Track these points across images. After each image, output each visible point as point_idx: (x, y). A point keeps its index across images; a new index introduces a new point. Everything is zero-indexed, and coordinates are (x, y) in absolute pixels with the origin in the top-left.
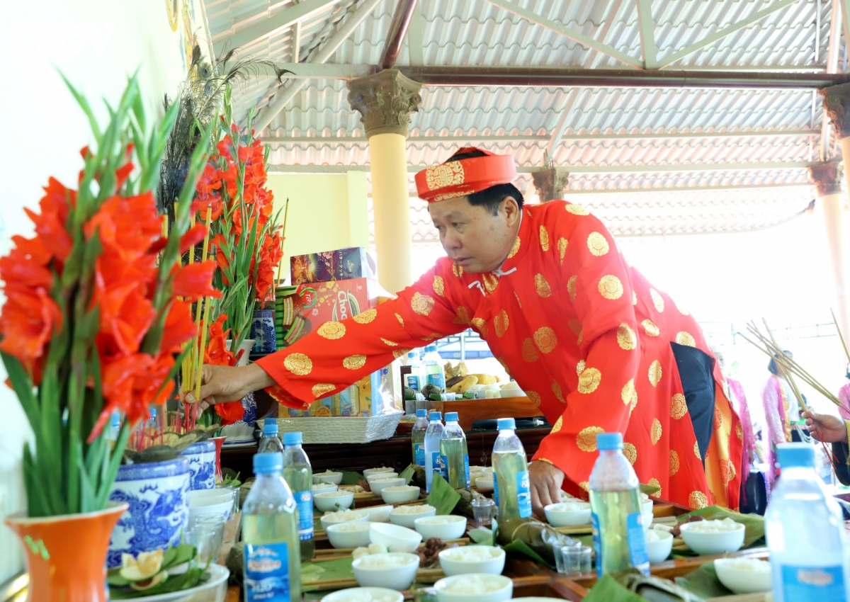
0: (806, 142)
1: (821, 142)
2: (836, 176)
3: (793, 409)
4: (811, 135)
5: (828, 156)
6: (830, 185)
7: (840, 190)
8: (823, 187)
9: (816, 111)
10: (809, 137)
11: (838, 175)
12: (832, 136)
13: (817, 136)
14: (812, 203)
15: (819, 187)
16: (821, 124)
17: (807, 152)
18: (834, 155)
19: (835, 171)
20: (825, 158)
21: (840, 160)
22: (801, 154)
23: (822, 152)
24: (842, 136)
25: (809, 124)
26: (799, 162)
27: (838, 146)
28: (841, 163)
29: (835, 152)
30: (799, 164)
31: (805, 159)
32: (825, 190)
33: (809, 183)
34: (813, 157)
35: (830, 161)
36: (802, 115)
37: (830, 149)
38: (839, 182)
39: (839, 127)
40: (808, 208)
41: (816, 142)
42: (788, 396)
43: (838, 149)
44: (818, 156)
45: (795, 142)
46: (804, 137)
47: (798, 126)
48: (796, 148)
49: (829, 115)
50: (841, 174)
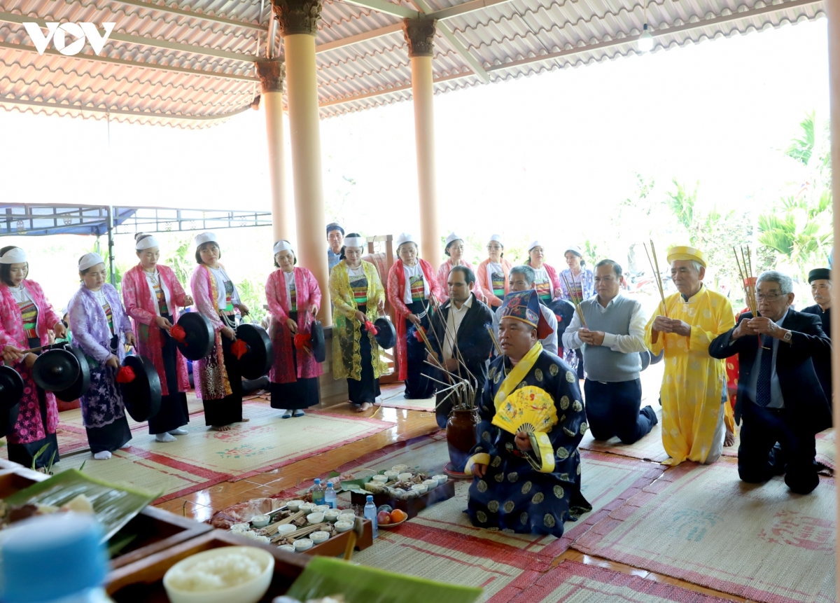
0: (254, 36)
1: (268, 39)
2: (279, 75)
3: (222, 297)
4: (260, 30)
5: (273, 55)
6: (273, 83)
7: (281, 89)
8: (267, 83)
9: (265, 7)
10: (257, 31)
11: (281, 74)
12: (277, 35)
13: (265, 33)
14: (257, 99)
15: (263, 83)
16: (268, 22)
17: (255, 47)
18: (279, 55)
19: (278, 70)
20: (270, 56)
21: (283, 61)
22: (250, 48)
23: (268, 49)
24: (286, 33)
25: (258, 19)
26: (247, 55)
27: (282, 46)
28: (284, 64)
29: (279, 52)
30: (246, 58)
31: (254, 53)
32: (269, 87)
33: (255, 78)
34: (260, 53)
35: (275, 59)
36: (252, 8)
37: (276, 48)
38: (281, 82)
39: (283, 24)
40: (253, 103)
41: (264, 39)
42: (217, 285)
43: (282, 50)
44: (264, 53)
45: (234, 33)
46: (253, 30)
47: (248, 18)
48: (245, 41)
49: (275, 11)
50: (284, 74)
